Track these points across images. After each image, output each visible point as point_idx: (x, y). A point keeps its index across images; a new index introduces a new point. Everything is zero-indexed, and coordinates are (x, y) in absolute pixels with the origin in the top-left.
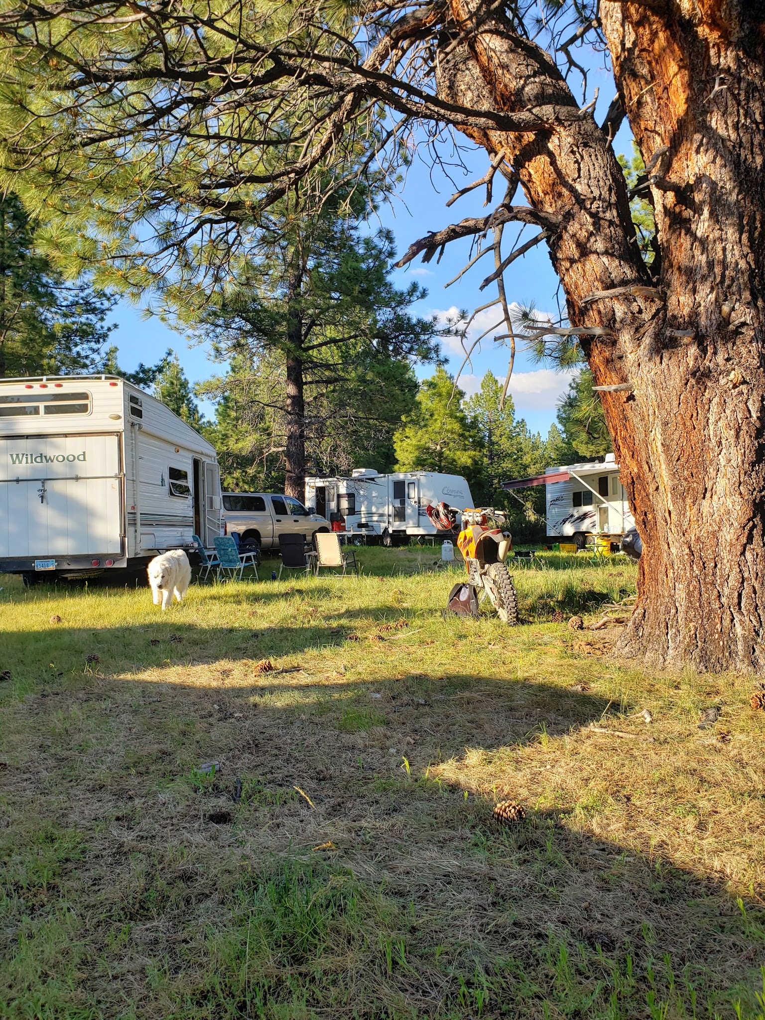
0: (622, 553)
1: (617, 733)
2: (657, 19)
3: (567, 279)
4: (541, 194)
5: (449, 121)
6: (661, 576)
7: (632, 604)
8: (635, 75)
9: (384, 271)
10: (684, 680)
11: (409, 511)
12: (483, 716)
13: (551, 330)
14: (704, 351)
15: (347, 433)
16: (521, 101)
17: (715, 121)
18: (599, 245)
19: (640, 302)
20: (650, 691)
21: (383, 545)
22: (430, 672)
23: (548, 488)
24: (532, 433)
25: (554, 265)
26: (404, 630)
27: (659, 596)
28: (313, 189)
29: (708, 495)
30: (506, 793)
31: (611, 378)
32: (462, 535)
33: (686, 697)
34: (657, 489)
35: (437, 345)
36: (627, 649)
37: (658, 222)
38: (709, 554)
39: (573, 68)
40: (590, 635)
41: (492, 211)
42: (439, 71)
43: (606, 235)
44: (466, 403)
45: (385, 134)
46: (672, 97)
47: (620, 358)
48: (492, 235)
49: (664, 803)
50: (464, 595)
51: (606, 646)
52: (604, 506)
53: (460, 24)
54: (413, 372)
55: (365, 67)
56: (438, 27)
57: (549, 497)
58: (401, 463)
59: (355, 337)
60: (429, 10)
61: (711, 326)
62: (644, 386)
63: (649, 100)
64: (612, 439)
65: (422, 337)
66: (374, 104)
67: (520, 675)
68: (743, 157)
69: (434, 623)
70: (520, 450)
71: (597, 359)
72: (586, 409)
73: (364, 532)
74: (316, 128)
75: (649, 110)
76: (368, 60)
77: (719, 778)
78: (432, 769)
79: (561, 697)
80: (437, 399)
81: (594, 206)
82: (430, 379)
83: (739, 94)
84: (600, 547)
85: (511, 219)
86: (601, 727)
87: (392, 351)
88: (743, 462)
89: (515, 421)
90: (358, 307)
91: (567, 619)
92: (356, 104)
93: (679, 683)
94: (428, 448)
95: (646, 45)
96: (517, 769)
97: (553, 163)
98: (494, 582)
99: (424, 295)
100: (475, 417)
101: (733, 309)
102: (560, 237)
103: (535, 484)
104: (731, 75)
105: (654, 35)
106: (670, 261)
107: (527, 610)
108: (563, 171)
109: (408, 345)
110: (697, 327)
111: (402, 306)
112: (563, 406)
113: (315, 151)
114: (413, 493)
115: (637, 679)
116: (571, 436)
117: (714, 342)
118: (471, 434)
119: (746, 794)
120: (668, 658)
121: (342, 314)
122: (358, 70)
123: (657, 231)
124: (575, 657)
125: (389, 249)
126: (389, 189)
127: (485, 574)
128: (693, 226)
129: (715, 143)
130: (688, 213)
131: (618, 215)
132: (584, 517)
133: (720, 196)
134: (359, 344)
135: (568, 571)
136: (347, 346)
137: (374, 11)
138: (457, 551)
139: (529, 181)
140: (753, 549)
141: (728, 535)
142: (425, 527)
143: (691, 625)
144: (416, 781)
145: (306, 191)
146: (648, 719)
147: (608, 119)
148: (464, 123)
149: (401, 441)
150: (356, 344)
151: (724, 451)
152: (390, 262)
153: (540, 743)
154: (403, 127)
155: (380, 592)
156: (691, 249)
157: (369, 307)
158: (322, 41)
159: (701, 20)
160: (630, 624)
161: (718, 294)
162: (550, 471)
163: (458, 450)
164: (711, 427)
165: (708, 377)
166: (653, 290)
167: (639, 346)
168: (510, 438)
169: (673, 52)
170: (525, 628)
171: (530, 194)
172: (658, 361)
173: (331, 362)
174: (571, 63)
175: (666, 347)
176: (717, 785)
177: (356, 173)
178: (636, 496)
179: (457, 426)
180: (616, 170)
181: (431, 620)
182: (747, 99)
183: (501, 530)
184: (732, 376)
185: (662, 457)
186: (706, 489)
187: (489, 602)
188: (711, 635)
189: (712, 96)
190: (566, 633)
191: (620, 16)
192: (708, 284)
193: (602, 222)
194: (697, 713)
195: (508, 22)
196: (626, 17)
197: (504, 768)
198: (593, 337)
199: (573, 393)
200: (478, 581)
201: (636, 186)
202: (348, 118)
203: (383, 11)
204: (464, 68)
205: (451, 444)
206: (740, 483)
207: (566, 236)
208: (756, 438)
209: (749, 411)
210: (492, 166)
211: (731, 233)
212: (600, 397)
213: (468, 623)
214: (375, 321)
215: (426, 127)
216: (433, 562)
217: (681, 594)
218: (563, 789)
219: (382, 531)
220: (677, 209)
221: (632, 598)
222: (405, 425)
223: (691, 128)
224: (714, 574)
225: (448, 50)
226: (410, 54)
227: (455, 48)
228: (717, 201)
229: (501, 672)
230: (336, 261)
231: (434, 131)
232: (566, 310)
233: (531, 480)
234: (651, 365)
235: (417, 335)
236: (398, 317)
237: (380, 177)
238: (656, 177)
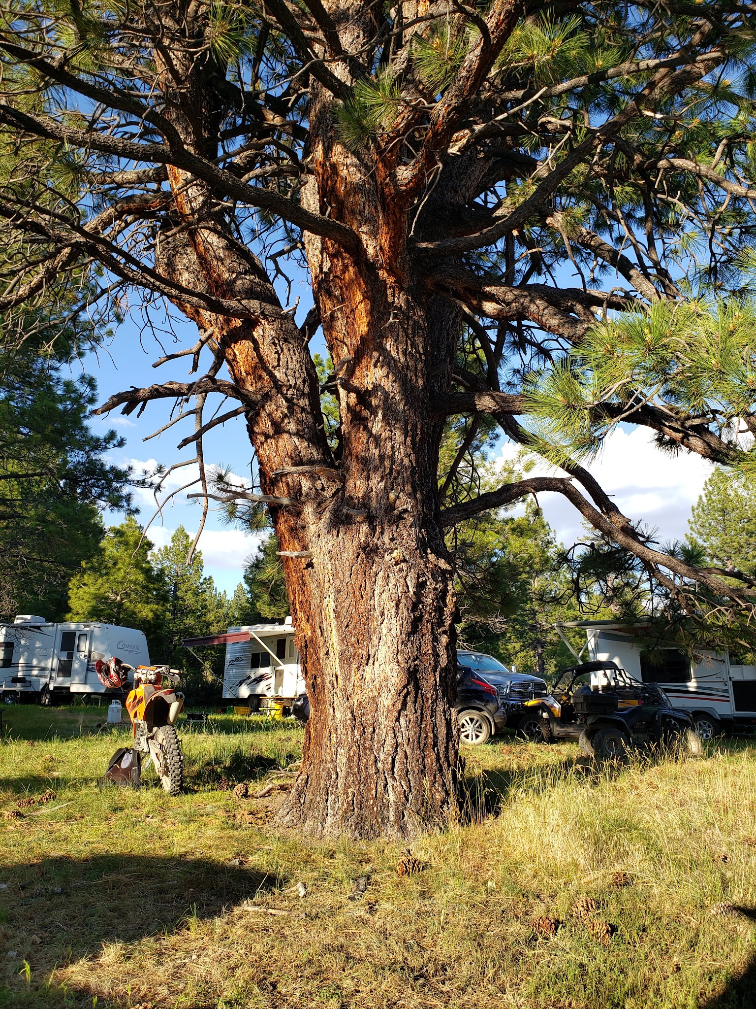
0: (293, 717)
1: (270, 911)
2: (348, 256)
3: (261, 451)
4: (244, 374)
5: (163, 293)
6: (325, 741)
7: (297, 770)
8: (329, 294)
9: (82, 415)
10: (338, 848)
11: (76, 665)
12: (127, 903)
13: (243, 495)
14: (374, 530)
15: (16, 574)
16: (232, 290)
17: (389, 345)
18: (292, 427)
19: (324, 481)
20: (306, 862)
21: (40, 703)
22: (74, 854)
23: (229, 648)
24: (218, 591)
25: (250, 437)
26: (49, 804)
27: (321, 761)
28: (15, 325)
29: (371, 661)
30: (142, 994)
31: (294, 545)
32: (132, 694)
33: (340, 867)
34: (327, 653)
35: (129, 495)
36: (288, 818)
37: (343, 416)
38: (368, 719)
39: (279, 275)
40: (255, 804)
41: (197, 380)
42: (158, 249)
43: (298, 419)
44: (153, 555)
45: (99, 290)
46: (357, 319)
47: (303, 527)
48: (195, 401)
49: (309, 987)
50: (125, 763)
51: (269, 815)
52: (279, 668)
53: (184, 216)
54: (101, 517)
55: (86, 229)
56: (163, 213)
57: (228, 657)
58: (74, 612)
59: (40, 475)
60: (155, 197)
61: (380, 509)
62: (322, 556)
63: (339, 316)
64: (291, 602)
65: (115, 484)
66: (91, 262)
67: (176, 850)
68: (409, 376)
69: (87, 795)
70: (204, 607)
71: (283, 527)
72: (270, 572)
73: (18, 687)
74: (27, 269)
75: (340, 324)
76: (91, 223)
77: (364, 952)
78: (58, 973)
79: (216, 873)
80: (123, 548)
81: (290, 392)
82: (118, 526)
83: (407, 328)
84: (273, 711)
85: (214, 390)
86: (255, 904)
87: (80, 494)
88: (401, 631)
89: (203, 577)
90: (48, 446)
91: (232, 787)
92: (72, 257)
93: (334, 852)
94: (107, 598)
95: (338, 273)
96: (159, 963)
97: (256, 348)
98: (161, 746)
99: (121, 444)
100: (162, 571)
101: (398, 497)
102: (258, 414)
103: (216, 643)
104: (402, 312)
105: (345, 268)
106: (350, 449)
107: (192, 778)
108: (265, 358)
109: (99, 491)
110: (369, 509)
111: (97, 451)
112: (250, 567)
113: (23, 291)
114: (85, 646)
115: (295, 849)
116: (255, 597)
117: (382, 523)
118: (156, 586)
119: (387, 968)
120: (327, 825)
121: (29, 450)
122: (80, 229)
123: (341, 423)
124: (235, 827)
125: (90, 395)
126: (97, 340)
127: (152, 738)
128: (370, 425)
129: (388, 362)
130: (366, 413)
131: (310, 404)
132: (261, 678)
133: (391, 405)
134: (44, 482)
135: (239, 736)
136: (29, 482)
137: (103, 183)
138: (125, 713)
139: (234, 360)
140: (407, 716)
141: (387, 701)
142: (92, 685)
143: (350, 790)
144: (37, 989)
145: (8, 325)
146: (302, 893)
147: (306, 323)
148: (176, 297)
149: (78, 588)
150: (41, 482)
151: (386, 621)
152: (90, 408)
153: (188, 929)
154: (118, 288)
155: (27, 758)
156: (367, 443)
157: (61, 448)
158: (45, 196)
159: (381, 265)
160: (293, 790)
161: (386, 482)
162: (232, 630)
163: (139, 602)
164: (376, 598)
165: (376, 553)
166: (335, 472)
167: (320, 519)
168: (196, 594)
169: (359, 284)
170: (188, 797)
171: (233, 371)
172: (335, 534)
173: (9, 497)
174: (279, 271)
175: (342, 522)
176: (361, 960)
177: (65, 318)
178: (308, 659)
179: (141, 577)
180: (310, 366)
181: (84, 791)
182: (413, 333)
183: (175, 690)
184: (395, 554)
185: (334, 623)
186: (369, 656)
187: (153, 770)
188: (367, 801)
189: (387, 325)
190: (230, 802)
191: (320, 245)
192: (379, 473)
193: (295, 408)
194: (348, 883)
195: (225, 226)
196: (324, 249)
197: (144, 963)
198: (280, 506)
199: (261, 556)
200: (143, 746)
201: (327, 383)
202: (63, 268)
203: (111, 186)
204: (182, 251)
205: (133, 596)
206: (398, 652)
207: (263, 414)
208: (413, 611)
209: (407, 586)
210: (200, 340)
211: (398, 436)
212: (284, 562)
213: (127, 793)
214: (66, 462)
215: (141, 292)
216: (96, 724)
217: (342, 760)
218: (207, 983)
219: (41, 687)
220: (358, 409)
221: (297, 763)
222: (84, 572)
223: (371, 347)
224: (372, 740)
225: (169, 234)
226: (132, 228)
227: (175, 234)
228: (388, 407)
229: (156, 848)
230: (30, 397)
231: (148, 297)
232: (258, 479)
233: (213, 639)
234: (329, 537)
235: (109, 482)
236: (91, 462)
237: (89, 327)
238: (341, 379)
